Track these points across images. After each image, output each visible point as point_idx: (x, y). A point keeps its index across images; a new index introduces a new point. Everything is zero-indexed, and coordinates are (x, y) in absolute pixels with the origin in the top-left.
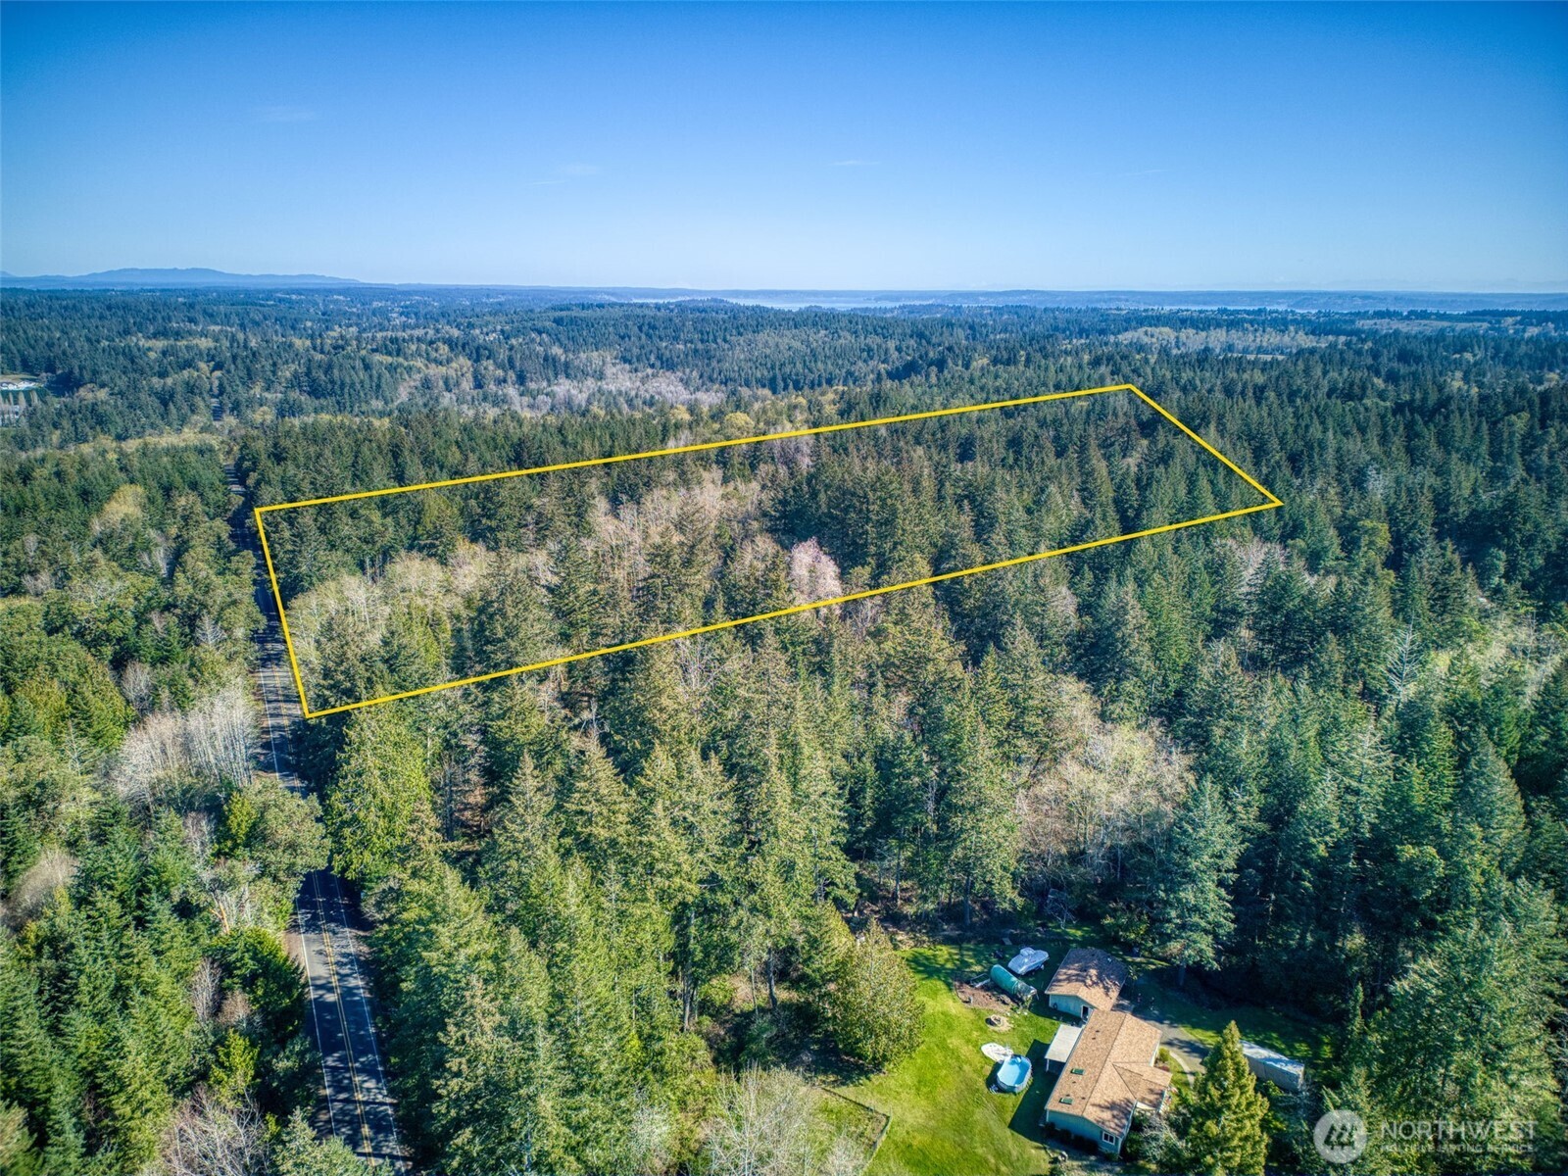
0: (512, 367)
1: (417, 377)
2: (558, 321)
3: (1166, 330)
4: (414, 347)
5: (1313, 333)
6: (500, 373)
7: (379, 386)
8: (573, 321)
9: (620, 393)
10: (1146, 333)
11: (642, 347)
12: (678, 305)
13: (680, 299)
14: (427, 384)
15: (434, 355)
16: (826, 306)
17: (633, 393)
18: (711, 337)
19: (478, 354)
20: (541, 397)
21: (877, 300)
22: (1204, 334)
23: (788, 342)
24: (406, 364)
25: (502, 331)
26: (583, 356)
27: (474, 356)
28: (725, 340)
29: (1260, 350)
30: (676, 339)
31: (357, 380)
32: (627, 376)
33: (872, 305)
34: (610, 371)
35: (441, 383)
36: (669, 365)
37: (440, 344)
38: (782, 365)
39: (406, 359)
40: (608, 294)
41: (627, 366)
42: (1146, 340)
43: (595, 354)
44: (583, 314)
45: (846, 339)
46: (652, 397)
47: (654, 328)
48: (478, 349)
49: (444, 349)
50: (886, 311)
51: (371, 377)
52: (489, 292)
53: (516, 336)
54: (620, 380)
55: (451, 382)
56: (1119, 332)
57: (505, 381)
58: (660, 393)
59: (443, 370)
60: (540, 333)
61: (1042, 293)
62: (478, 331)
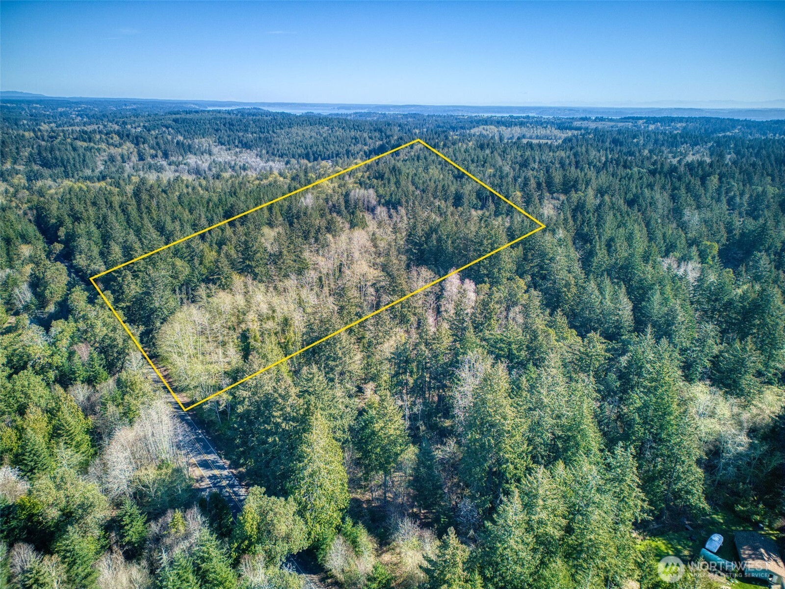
0: (160, 148)
1: (104, 154)
2: (176, 121)
3: (492, 127)
4: (98, 137)
5: (559, 128)
6: (153, 152)
7: (84, 161)
8: (184, 121)
9: (226, 162)
10: (484, 129)
11: (229, 136)
12: (239, 111)
13: (238, 107)
14: (112, 159)
15: (111, 141)
16: (316, 112)
17: (233, 163)
18: (266, 130)
19: (137, 140)
20: (182, 166)
21: (338, 109)
22: (509, 129)
23: (308, 133)
24: (96, 147)
25: (144, 126)
26: (196, 141)
27: (135, 141)
28: (273, 132)
29: (537, 137)
30: (246, 131)
31: (71, 157)
32: (226, 153)
33: (336, 112)
34: (215, 150)
35: (119, 158)
36: (247, 146)
37: (114, 135)
38: (311, 147)
39: (95, 143)
40: (194, 104)
41: (224, 147)
42: (484, 132)
43: (203, 140)
44: (188, 116)
45: (339, 132)
46: (244, 165)
47: (233, 125)
48: (137, 137)
49: (116, 138)
50: (347, 115)
51: (79, 155)
52: (126, 102)
53: (154, 130)
54: (223, 155)
55: (126, 157)
56: (471, 128)
57: (156, 156)
58: (248, 163)
59: (120, 150)
60: (167, 128)
61: (421, 106)
62: (129, 126)
